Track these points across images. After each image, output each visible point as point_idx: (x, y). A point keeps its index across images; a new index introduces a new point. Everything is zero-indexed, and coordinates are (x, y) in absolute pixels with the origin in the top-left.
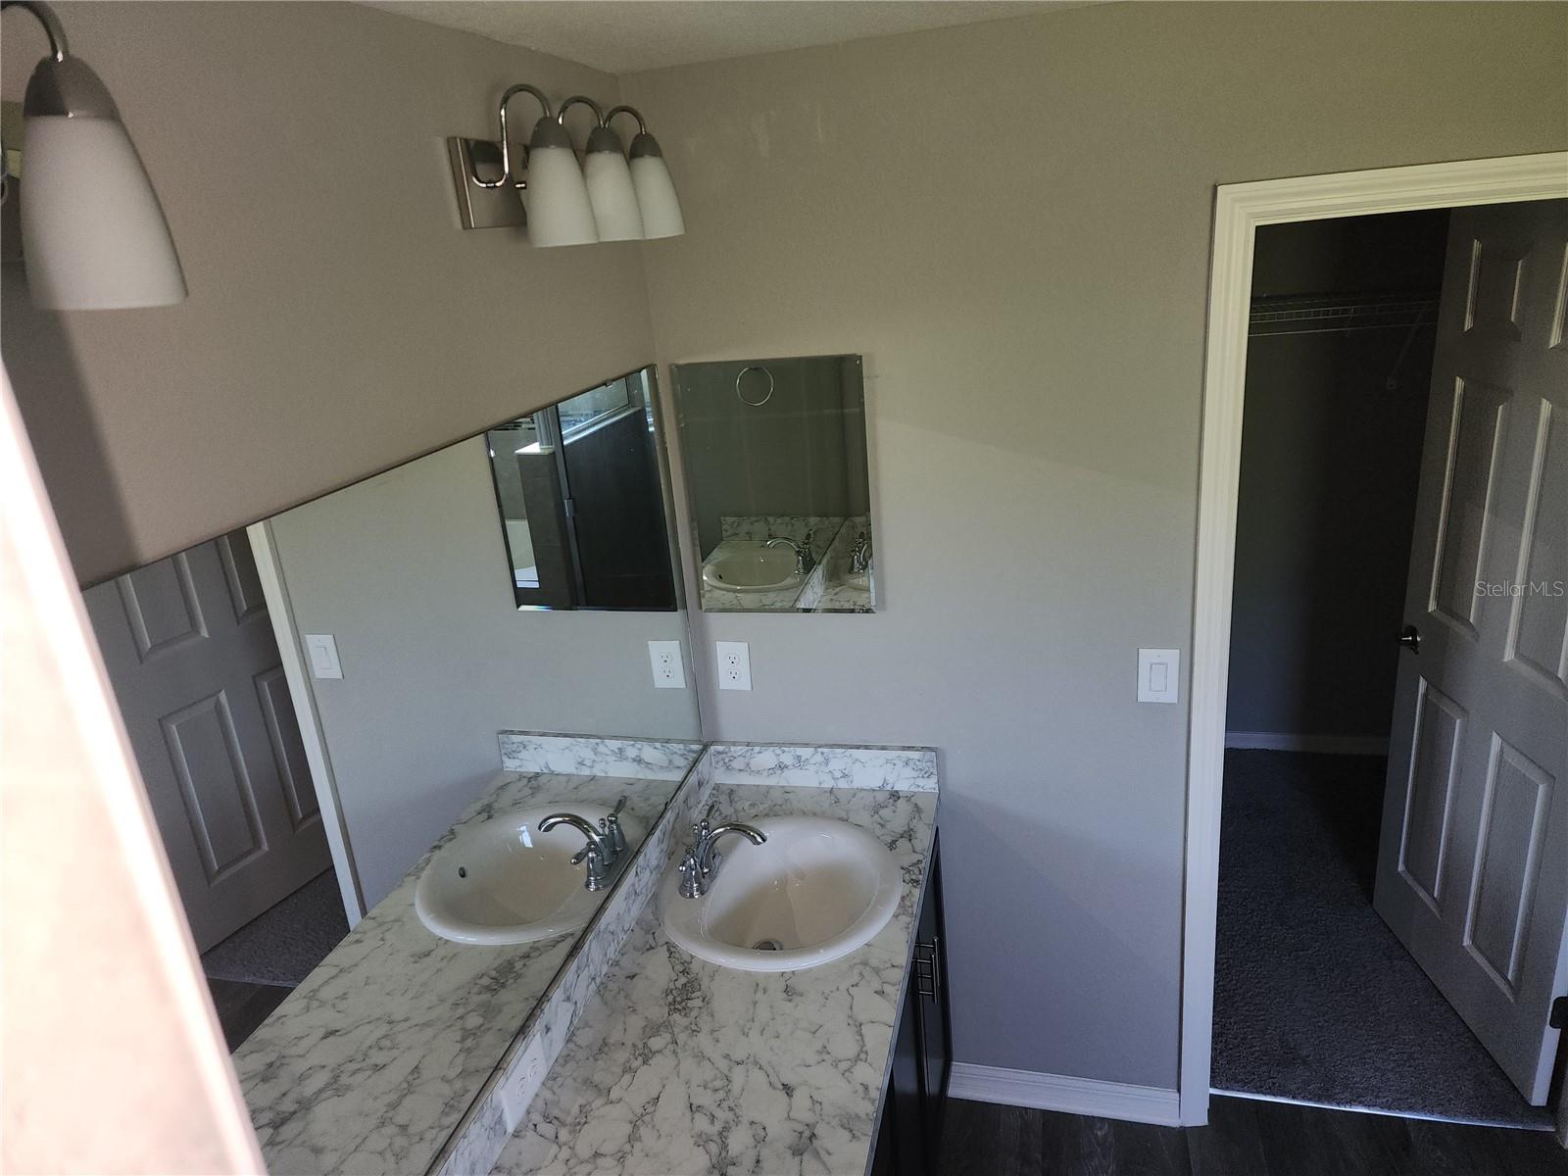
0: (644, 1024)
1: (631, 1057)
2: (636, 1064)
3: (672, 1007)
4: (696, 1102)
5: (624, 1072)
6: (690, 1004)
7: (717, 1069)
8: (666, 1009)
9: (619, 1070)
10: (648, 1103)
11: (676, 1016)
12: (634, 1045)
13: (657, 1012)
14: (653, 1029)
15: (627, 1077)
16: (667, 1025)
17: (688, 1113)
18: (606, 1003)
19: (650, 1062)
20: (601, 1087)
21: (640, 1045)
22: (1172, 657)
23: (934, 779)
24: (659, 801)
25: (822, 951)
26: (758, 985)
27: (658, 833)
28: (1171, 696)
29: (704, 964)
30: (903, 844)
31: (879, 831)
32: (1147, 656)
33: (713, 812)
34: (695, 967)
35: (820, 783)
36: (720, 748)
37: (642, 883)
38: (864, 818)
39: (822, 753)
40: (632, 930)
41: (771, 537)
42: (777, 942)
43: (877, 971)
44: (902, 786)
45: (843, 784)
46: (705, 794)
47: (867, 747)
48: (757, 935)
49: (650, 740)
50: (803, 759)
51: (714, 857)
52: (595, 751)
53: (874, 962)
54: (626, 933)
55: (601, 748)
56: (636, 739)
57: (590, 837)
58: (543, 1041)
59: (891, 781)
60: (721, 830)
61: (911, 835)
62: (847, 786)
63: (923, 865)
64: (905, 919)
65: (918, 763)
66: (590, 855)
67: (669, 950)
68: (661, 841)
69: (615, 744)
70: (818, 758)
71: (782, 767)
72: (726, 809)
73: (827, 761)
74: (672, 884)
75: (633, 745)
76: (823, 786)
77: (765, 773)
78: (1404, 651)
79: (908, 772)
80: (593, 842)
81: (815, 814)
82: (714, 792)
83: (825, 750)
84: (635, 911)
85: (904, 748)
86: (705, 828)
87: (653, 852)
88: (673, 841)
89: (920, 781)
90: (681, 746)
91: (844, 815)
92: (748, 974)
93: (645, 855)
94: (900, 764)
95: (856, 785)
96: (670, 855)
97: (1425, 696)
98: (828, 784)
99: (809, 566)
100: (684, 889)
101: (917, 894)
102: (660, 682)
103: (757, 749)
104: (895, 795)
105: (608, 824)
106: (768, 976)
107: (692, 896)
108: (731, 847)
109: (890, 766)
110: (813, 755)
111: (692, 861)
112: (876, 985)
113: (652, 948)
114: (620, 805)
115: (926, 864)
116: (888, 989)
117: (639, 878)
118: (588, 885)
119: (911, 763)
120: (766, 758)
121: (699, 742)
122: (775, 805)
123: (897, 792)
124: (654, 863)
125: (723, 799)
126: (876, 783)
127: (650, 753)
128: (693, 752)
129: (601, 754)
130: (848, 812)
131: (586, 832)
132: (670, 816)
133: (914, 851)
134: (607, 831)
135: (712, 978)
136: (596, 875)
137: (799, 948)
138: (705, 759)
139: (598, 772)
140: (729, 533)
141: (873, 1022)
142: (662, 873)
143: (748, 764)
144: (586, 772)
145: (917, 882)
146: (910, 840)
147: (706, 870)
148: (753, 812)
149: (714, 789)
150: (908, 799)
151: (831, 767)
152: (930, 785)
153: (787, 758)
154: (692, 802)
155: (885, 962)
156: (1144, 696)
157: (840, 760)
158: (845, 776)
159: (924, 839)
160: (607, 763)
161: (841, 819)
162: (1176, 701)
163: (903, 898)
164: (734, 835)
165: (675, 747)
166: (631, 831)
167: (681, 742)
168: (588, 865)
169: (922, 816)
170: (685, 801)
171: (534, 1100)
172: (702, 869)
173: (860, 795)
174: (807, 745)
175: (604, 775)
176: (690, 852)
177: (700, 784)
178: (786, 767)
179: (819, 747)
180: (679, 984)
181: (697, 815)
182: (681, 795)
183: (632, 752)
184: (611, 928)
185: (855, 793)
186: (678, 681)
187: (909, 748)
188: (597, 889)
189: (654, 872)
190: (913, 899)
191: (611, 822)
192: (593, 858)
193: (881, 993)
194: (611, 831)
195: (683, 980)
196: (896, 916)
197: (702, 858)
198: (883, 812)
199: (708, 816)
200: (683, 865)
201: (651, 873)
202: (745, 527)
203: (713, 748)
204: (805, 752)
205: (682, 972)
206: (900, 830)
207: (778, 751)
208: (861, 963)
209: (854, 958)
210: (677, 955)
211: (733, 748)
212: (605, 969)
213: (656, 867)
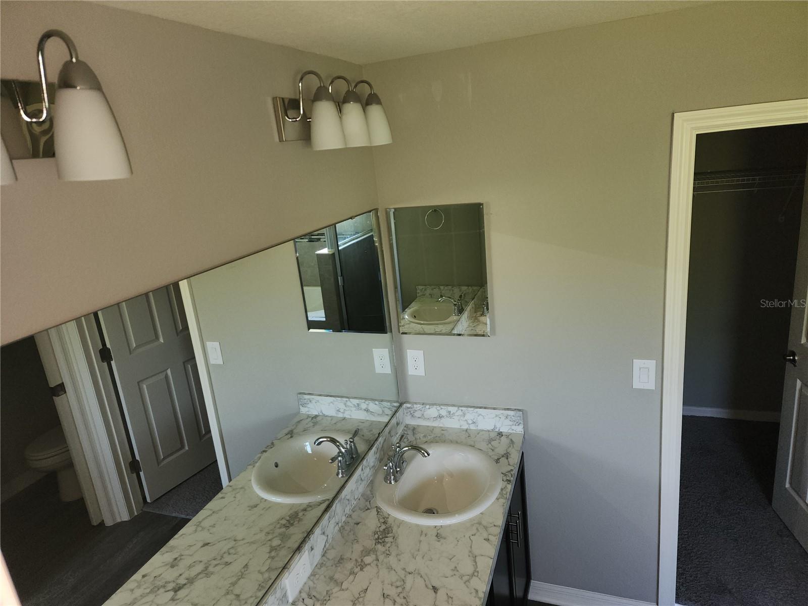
0: (362, 549)
1: (355, 567)
2: (356, 570)
3: (377, 541)
4: (386, 592)
5: (350, 574)
6: (387, 540)
7: (399, 576)
8: (374, 542)
9: (348, 573)
10: (362, 591)
11: (379, 547)
12: (356, 560)
13: (370, 543)
14: (367, 552)
15: (352, 577)
16: (374, 551)
17: (382, 598)
18: (343, 537)
19: (364, 569)
20: (338, 581)
21: (360, 560)
22: (651, 364)
23: (521, 427)
24: (376, 432)
25: (457, 515)
26: (422, 532)
27: (374, 449)
28: (651, 385)
29: (395, 519)
30: (503, 460)
31: (491, 453)
32: (638, 363)
33: (403, 439)
34: (390, 521)
35: (461, 426)
36: (409, 405)
37: (365, 475)
38: (484, 446)
39: (462, 410)
40: (359, 499)
41: (441, 296)
42: (436, 510)
43: (486, 528)
44: (504, 430)
45: (472, 427)
46: (400, 430)
47: (485, 408)
48: (425, 505)
49: (373, 400)
50: (451, 413)
51: (403, 463)
52: (345, 404)
53: (484, 523)
54: (355, 500)
55: (349, 403)
56: (366, 399)
57: (340, 449)
58: (309, 554)
59: (498, 426)
60: (407, 448)
61: (507, 456)
62: (475, 428)
63: (514, 472)
64: (502, 501)
65: (512, 417)
66: (339, 459)
67: (377, 511)
68: (375, 453)
69: (356, 401)
70: (460, 413)
71: (440, 417)
72: (411, 438)
73: (464, 415)
74: (381, 476)
75: (364, 402)
76: (462, 427)
77: (432, 419)
78: (789, 366)
79: (508, 422)
80: (341, 452)
81: (457, 442)
82: (405, 428)
83: (463, 409)
84: (361, 489)
85: (505, 409)
86: (399, 447)
87: (371, 458)
88: (382, 453)
89: (514, 427)
90: (389, 404)
91: (472, 443)
92: (417, 526)
93: (367, 460)
94: (503, 418)
95: (480, 427)
96: (381, 460)
97: (801, 390)
98: (465, 427)
99: (461, 311)
100: (387, 479)
101: (510, 487)
102: (378, 370)
103: (428, 407)
104: (500, 434)
105: (349, 442)
106: (429, 527)
107: (390, 483)
108: (412, 458)
109: (498, 418)
110: (457, 411)
111: (391, 465)
112: (485, 535)
113: (368, 509)
114: (356, 433)
115: (515, 472)
116: (491, 538)
117: (364, 472)
118: (338, 474)
119: (509, 417)
120: (433, 412)
121: (397, 402)
122: (436, 437)
123: (501, 432)
124: (372, 464)
125: (410, 432)
126: (490, 428)
127: (373, 407)
128: (395, 407)
129: (349, 406)
130: (474, 442)
131: (338, 446)
132: (381, 440)
133: (509, 465)
134: (348, 447)
135: (399, 527)
136: (342, 469)
137: (447, 513)
138: (401, 411)
139: (347, 416)
140: (420, 294)
141: (482, 555)
142: (376, 470)
143: (423, 415)
144: (340, 415)
145: (509, 481)
146: (507, 458)
147: (398, 469)
148: (425, 440)
149: (405, 427)
150: (507, 436)
151: (466, 418)
152: (519, 429)
153: (443, 412)
154: (393, 433)
155: (491, 524)
156: (636, 385)
157: (471, 414)
158: (474, 423)
159: (515, 458)
160: (351, 411)
161: (470, 445)
162: (654, 389)
163: (502, 490)
164: (413, 452)
165: (385, 404)
166: (361, 447)
167: (388, 401)
168: (338, 464)
169: (514, 446)
170: (389, 432)
171: (303, 586)
172: (396, 468)
173: (481, 433)
174: (454, 406)
175: (349, 417)
176: (390, 459)
177: (398, 424)
178: (443, 417)
179: (461, 407)
180: (381, 529)
181: (395, 440)
182: (387, 429)
183: (364, 406)
184: (348, 497)
185: (479, 432)
186: (388, 370)
187: (508, 409)
188: (342, 477)
189: (372, 469)
190: (507, 490)
191: (351, 442)
192: (340, 460)
193: (487, 540)
194: (351, 447)
195: (383, 527)
196: (497, 499)
197: (396, 464)
198: (493, 443)
199: (400, 441)
200: (386, 466)
201: (370, 469)
202: (428, 292)
203: (405, 405)
204: (453, 409)
205: (384, 523)
206: (503, 453)
207: (439, 408)
208: (478, 523)
209: (474, 520)
210: (381, 514)
211: (415, 406)
212: (344, 519)
213: (373, 467)
